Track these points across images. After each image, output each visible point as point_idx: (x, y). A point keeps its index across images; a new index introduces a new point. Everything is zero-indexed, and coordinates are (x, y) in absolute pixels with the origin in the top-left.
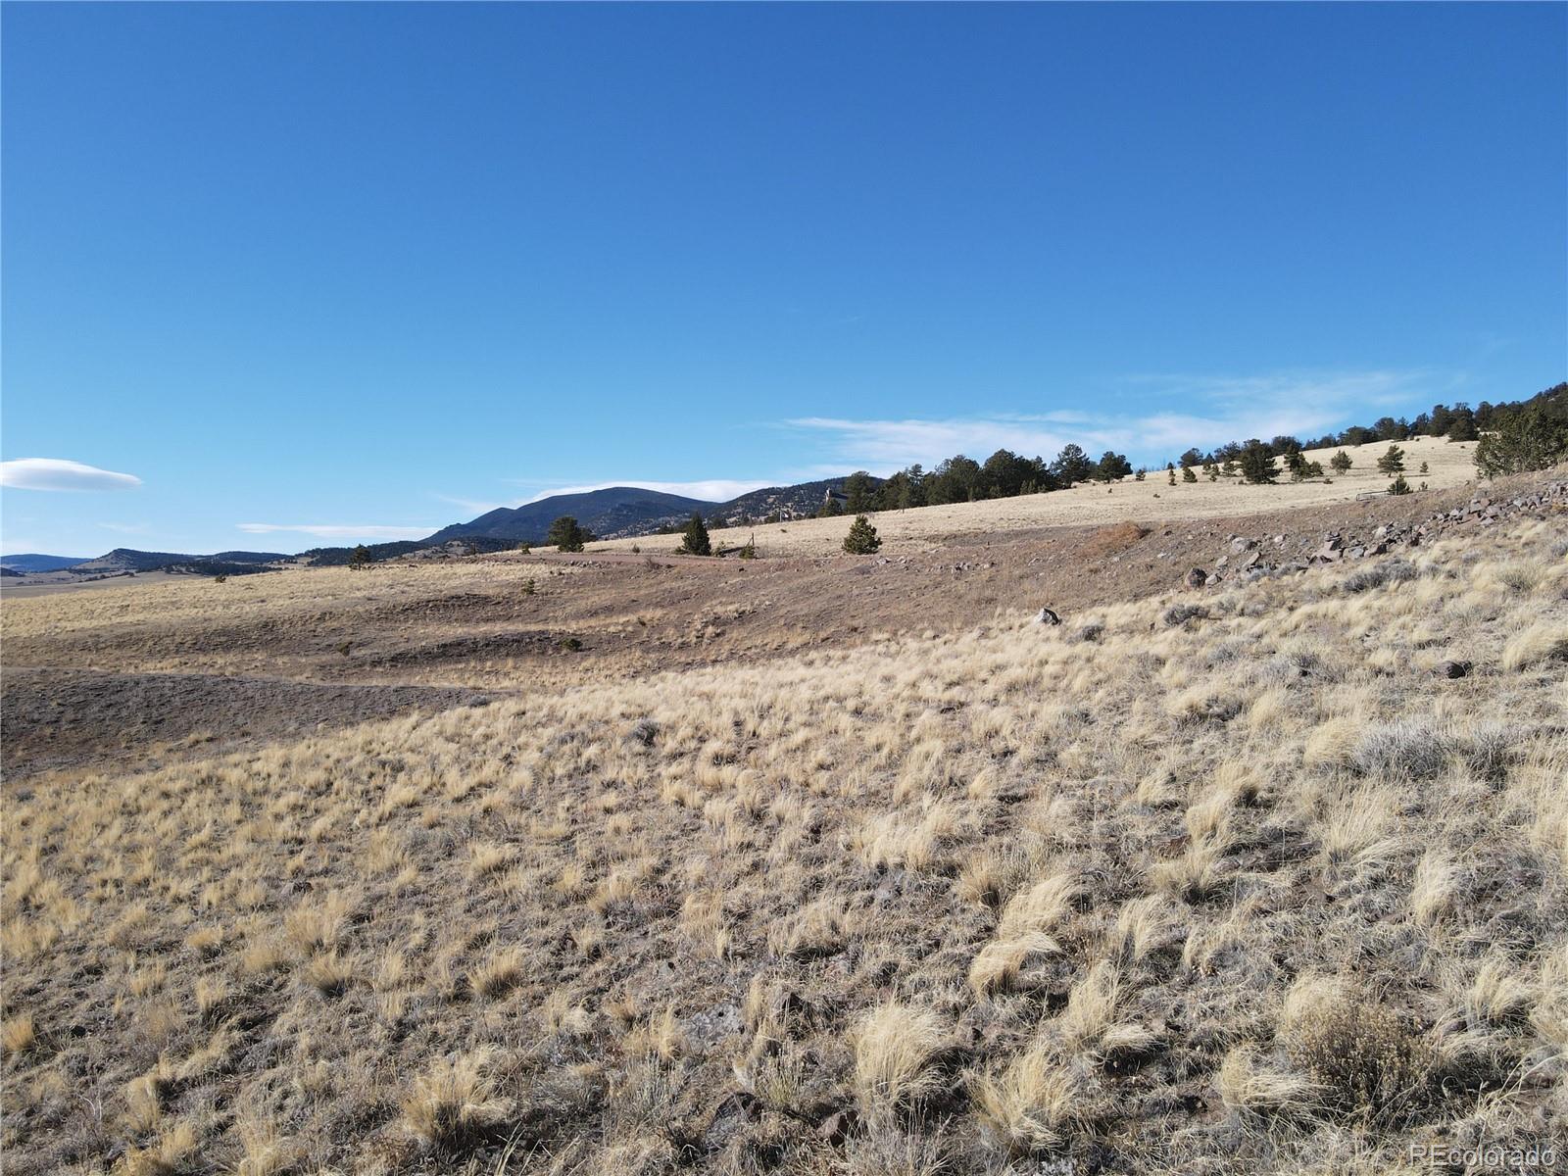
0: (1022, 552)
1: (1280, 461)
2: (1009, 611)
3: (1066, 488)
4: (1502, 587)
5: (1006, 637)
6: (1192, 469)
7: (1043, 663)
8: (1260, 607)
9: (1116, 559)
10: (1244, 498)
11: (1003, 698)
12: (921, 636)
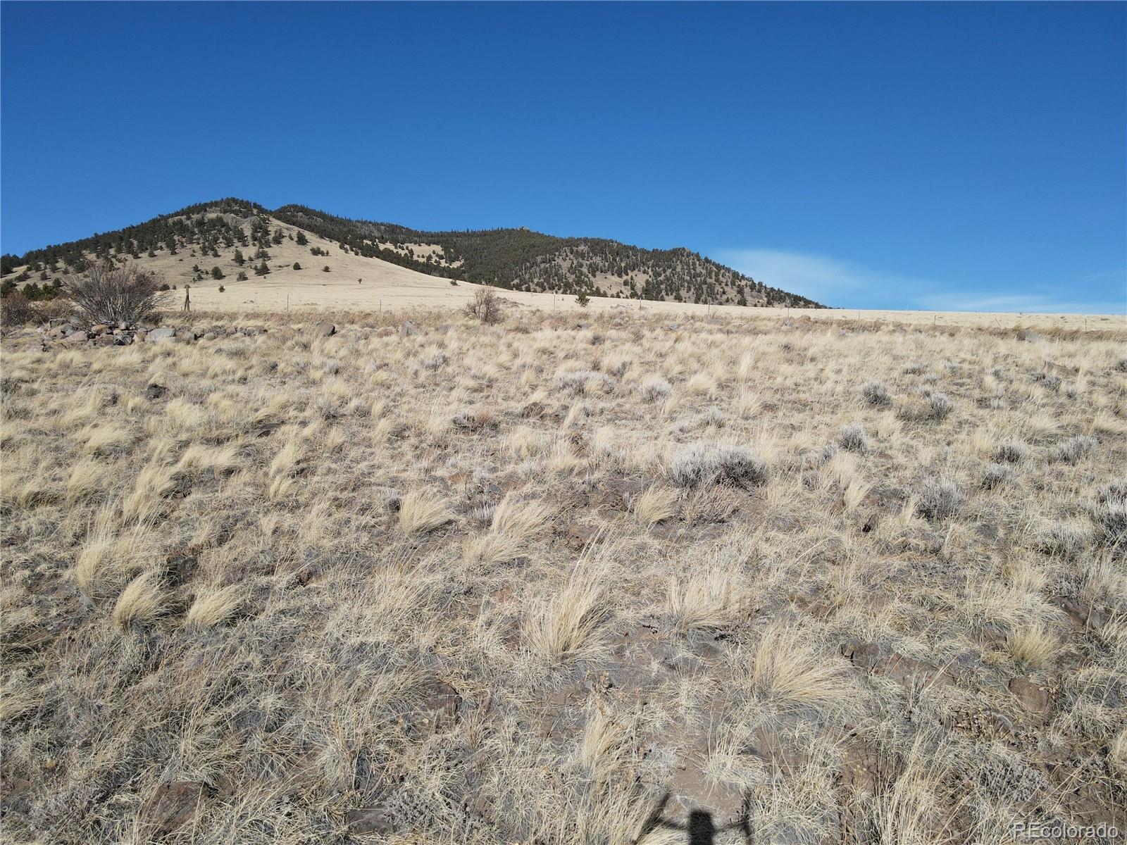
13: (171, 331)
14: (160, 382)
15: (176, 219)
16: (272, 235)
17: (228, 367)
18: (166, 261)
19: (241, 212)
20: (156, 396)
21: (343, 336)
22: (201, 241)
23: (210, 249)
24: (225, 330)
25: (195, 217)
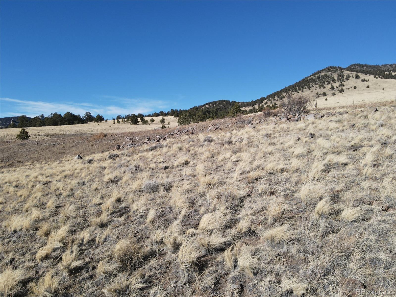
0: (73, 140)
1: (139, 119)
2: (69, 155)
3: (87, 123)
4: (178, 149)
5: (67, 163)
6: (119, 120)
7: (75, 169)
8: (131, 154)
9: (98, 142)
10: (130, 128)
11: (62, 180)
12: (41, 163)
13: (313, 116)
14: (312, 133)
15: (310, 77)
16: (345, 77)
17: (336, 126)
18: (307, 92)
19: (333, 71)
20: (312, 137)
21: (381, 112)
22: (319, 84)
23: (322, 86)
24: (332, 113)
25: (317, 76)
